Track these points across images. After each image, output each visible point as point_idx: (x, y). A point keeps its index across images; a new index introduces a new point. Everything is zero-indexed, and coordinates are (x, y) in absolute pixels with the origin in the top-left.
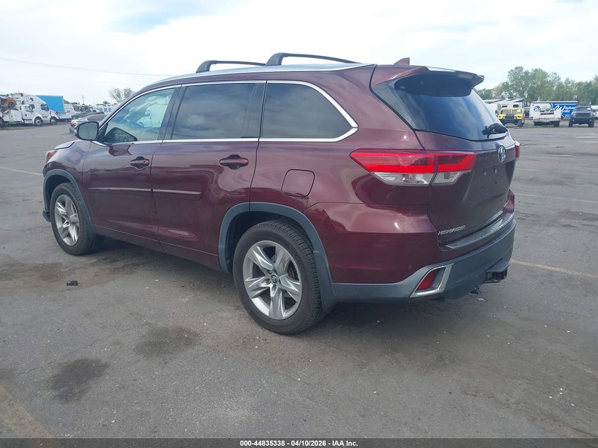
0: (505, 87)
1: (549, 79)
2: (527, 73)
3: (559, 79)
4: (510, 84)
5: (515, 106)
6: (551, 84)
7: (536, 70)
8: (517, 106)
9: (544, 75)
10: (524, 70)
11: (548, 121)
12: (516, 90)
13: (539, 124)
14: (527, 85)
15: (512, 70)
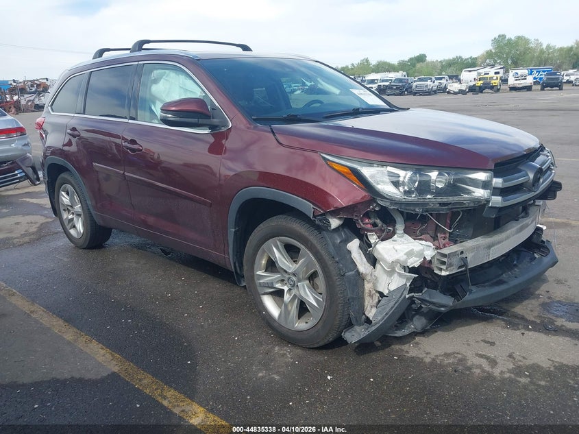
0: (489, 55)
1: (531, 45)
2: (510, 40)
3: (541, 46)
4: (493, 51)
5: (496, 73)
6: (533, 50)
7: (519, 37)
8: (498, 73)
9: (527, 41)
10: (507, 38)
11: (521, 86)
12: (500, 57)
13: (513, 89)
14: (510, 52)
15: (495, 38)
